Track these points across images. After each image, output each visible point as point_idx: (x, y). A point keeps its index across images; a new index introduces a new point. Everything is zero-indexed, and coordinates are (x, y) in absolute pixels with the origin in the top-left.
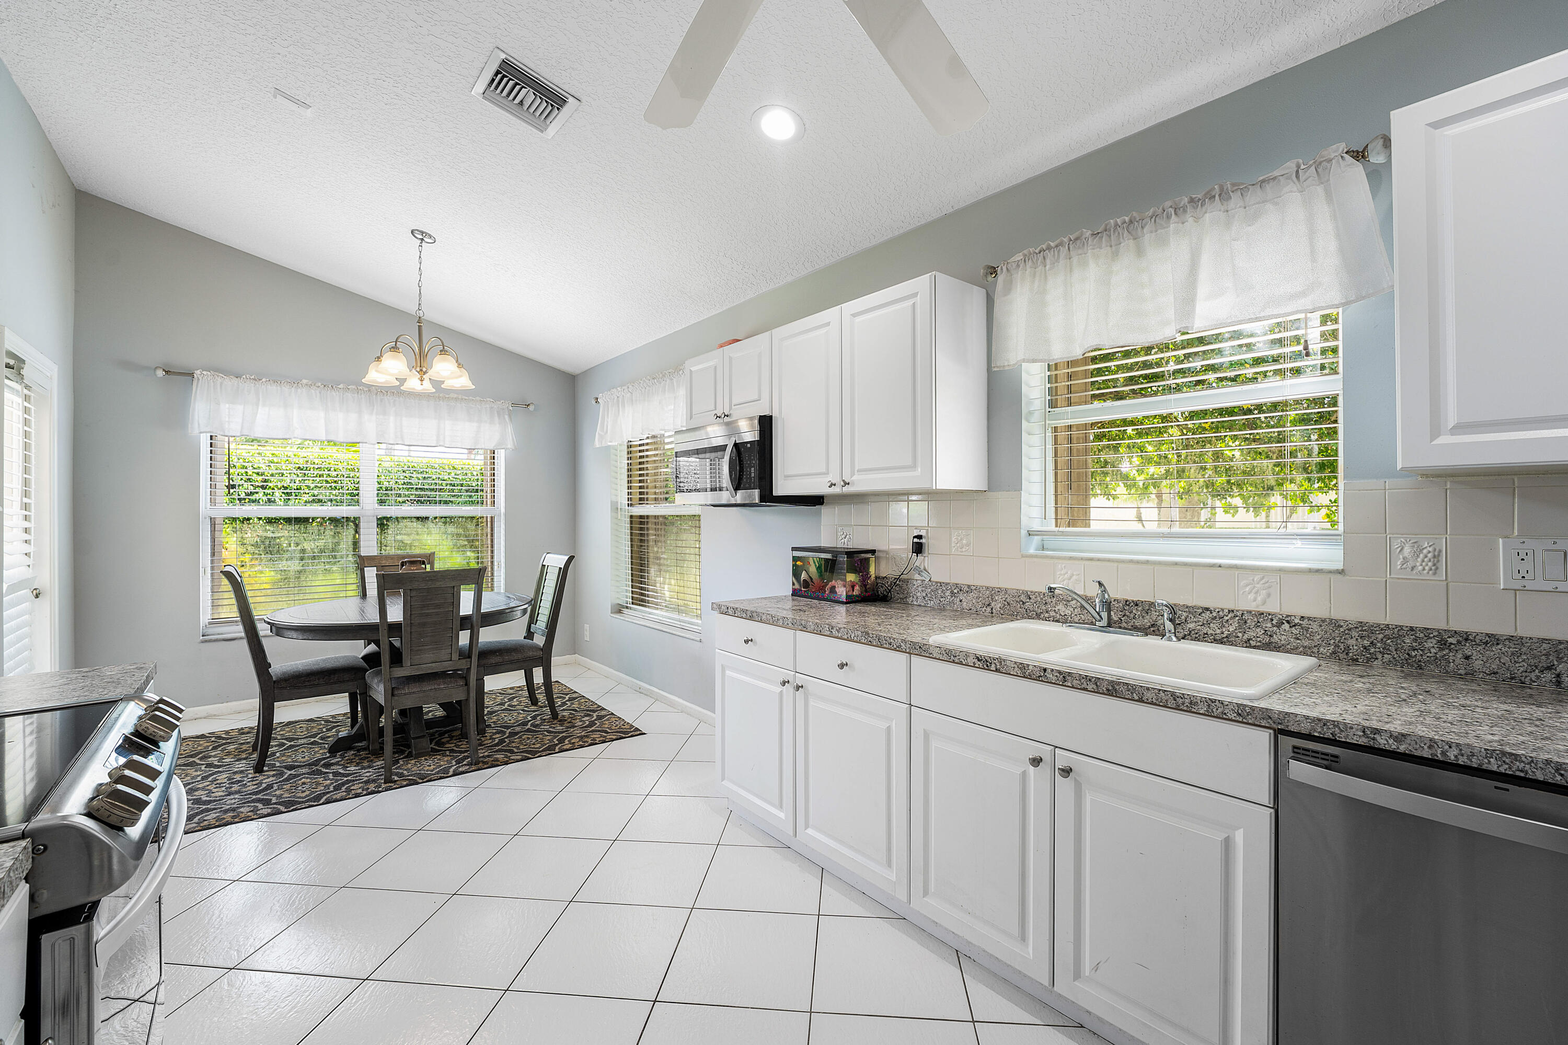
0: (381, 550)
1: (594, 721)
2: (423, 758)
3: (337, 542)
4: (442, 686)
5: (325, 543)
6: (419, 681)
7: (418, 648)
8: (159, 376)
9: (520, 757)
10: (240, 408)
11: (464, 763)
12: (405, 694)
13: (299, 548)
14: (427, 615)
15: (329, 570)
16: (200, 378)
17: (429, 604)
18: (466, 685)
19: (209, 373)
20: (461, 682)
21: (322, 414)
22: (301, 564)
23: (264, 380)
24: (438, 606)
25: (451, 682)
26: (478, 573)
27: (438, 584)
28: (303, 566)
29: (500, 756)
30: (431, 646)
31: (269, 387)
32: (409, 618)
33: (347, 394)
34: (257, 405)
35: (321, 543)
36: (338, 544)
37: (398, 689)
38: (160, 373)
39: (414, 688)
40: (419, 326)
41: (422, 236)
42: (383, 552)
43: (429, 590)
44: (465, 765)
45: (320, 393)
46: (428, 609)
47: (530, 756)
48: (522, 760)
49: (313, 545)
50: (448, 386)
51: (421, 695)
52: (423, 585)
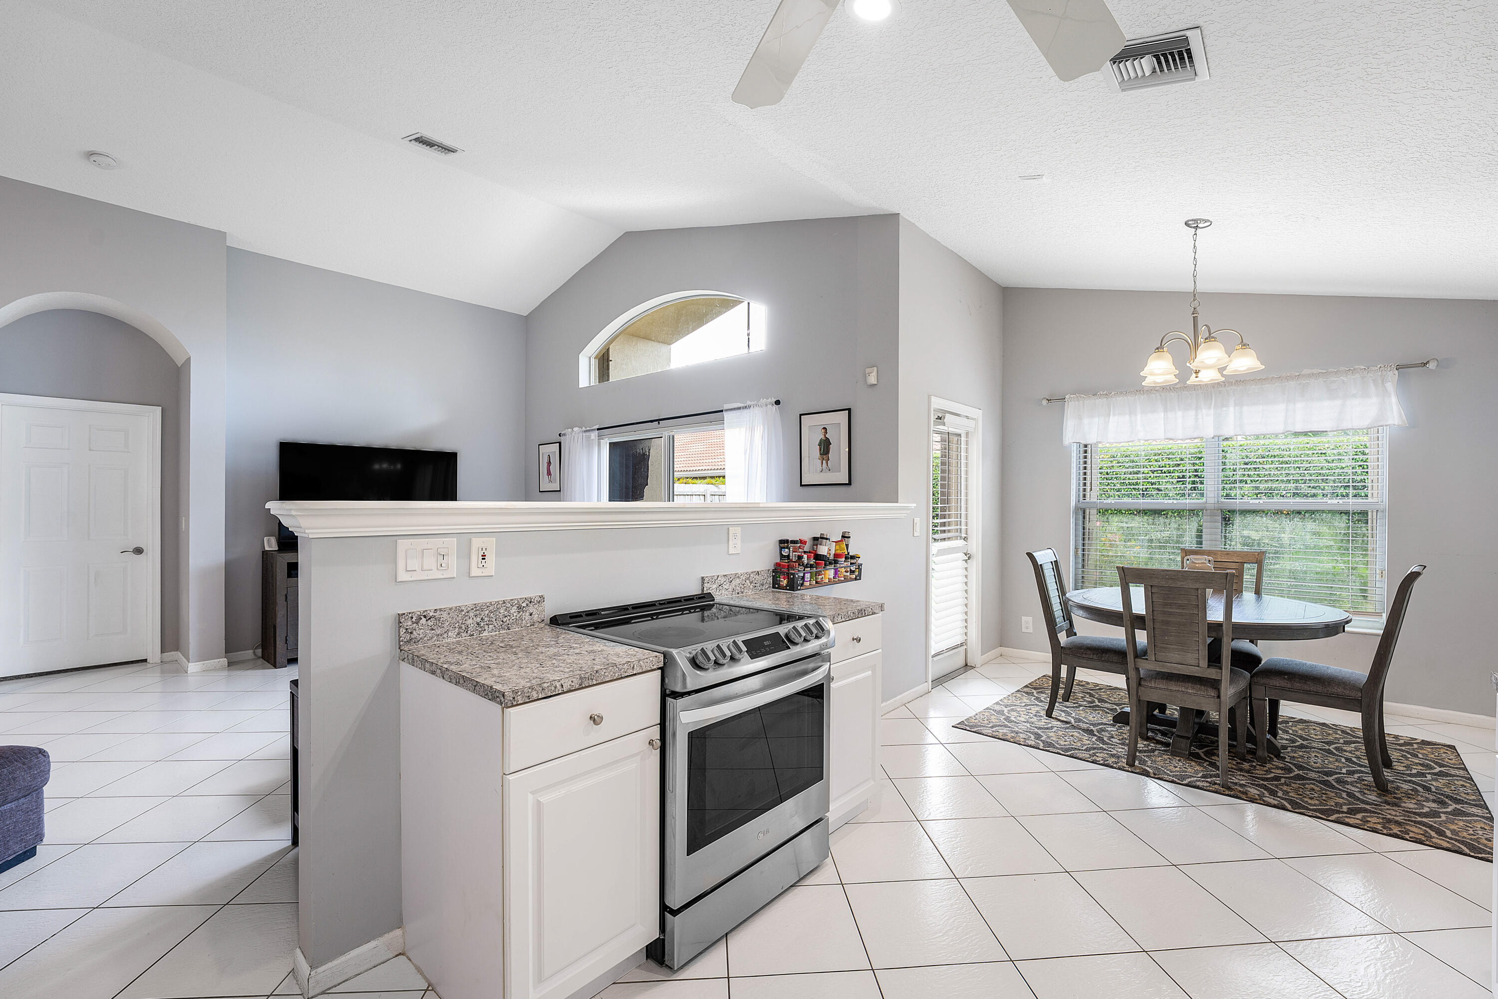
0: (1225, 545)
1: (1440, 812)
2: (1178, 758)
3: (1181, 534)
4: (1191, 692)
5: (1170, 534)
6: (1167, 679)
7: (1163, 645)
8: (1044, 404)
9: (1276, 802)
10: (1096, 420)
11: (1208, 780)
12: (1151, 687)
13: (1147, 538)
14: (1170, 614)
15: (1174, 560)
16: (1069, 401)
17: (1172, 603)
18: (1219, 697)
19: (1075, 396)
20: (1213, 693)
21: (1162, 414)
22: (1149, 552)
23: (1113, 393)
24: (1180, 606)
25: (1200, 690)
26: (1225, 577)
27: (1179, 584)
28: (1150, 554)
29: (1253, 791)
30: (1176, 647)
31: (1118, 398)
32: (1151, 613)
33: (1184, 392)
34: (1109, 415)
35: (1166, 534)
36: (1181, 536)
37: (1145, 680)
38: (1045, 402)
39: (1162, 684)
40: (1194, 317)
41: (1193, 224)
42: (1228, 547)
43: (1170, 588)
44: (1207, 782)
45: (1160, 395)
46: (1171, 608)
47: (1289, 807)
48: (1274, 806)
49: (1159, 535)
50: (1232, 372)
51: (1167, 693)
52: (1163, 583)
